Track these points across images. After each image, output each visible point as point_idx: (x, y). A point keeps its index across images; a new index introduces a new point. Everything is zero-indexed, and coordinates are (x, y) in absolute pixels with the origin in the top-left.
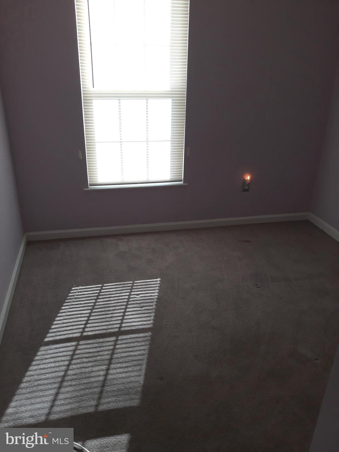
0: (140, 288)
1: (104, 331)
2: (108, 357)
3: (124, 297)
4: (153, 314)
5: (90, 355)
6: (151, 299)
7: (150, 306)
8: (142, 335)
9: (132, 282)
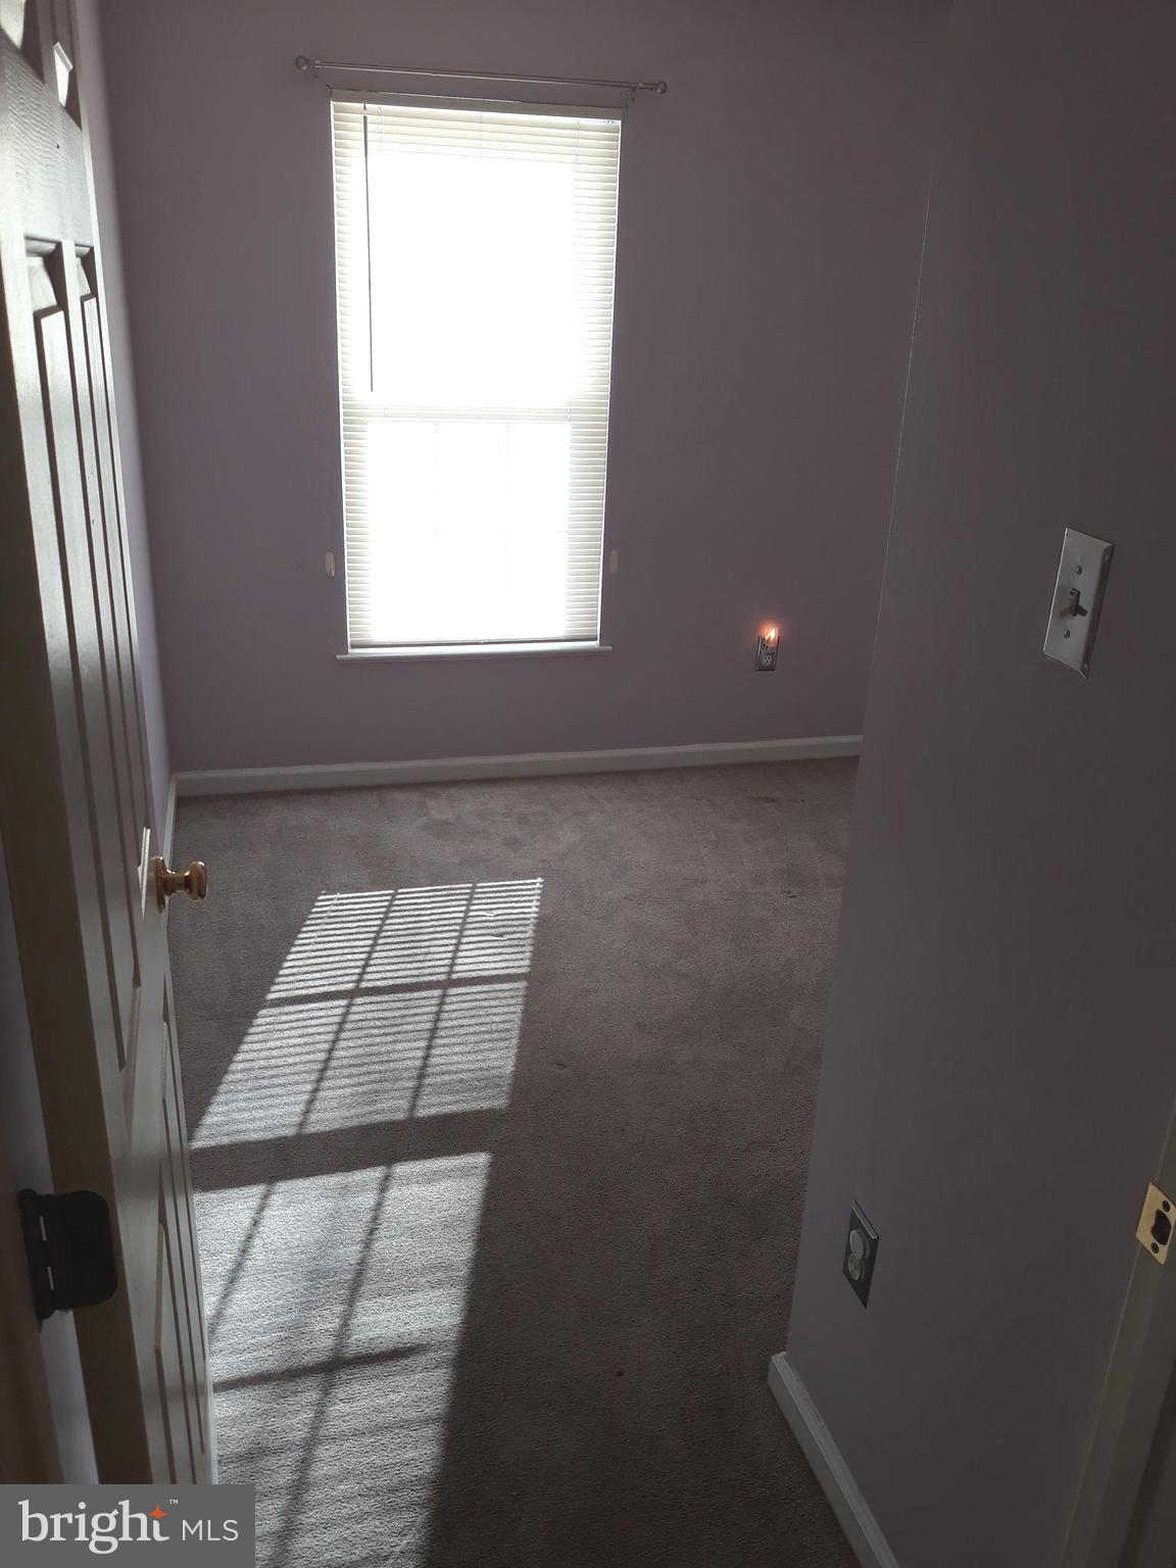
0: (494, 898)
1: (414, 980)
2: (428, 1026)
3: (456, 915)
4: (530, 948)
5: (386, 1023)
6: (524, 919)
7: (522, 932)
8: (506, 986)
9: (470, 885)
